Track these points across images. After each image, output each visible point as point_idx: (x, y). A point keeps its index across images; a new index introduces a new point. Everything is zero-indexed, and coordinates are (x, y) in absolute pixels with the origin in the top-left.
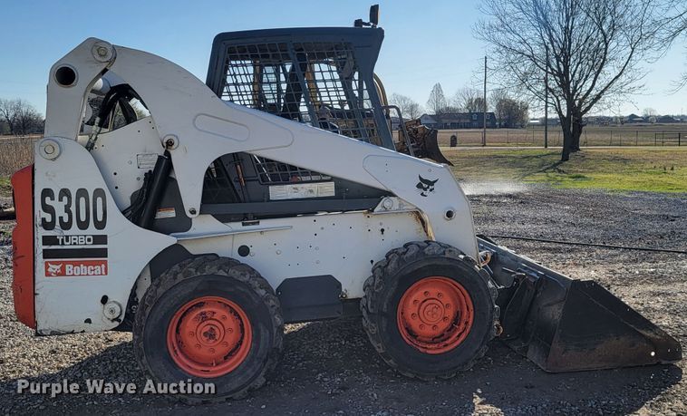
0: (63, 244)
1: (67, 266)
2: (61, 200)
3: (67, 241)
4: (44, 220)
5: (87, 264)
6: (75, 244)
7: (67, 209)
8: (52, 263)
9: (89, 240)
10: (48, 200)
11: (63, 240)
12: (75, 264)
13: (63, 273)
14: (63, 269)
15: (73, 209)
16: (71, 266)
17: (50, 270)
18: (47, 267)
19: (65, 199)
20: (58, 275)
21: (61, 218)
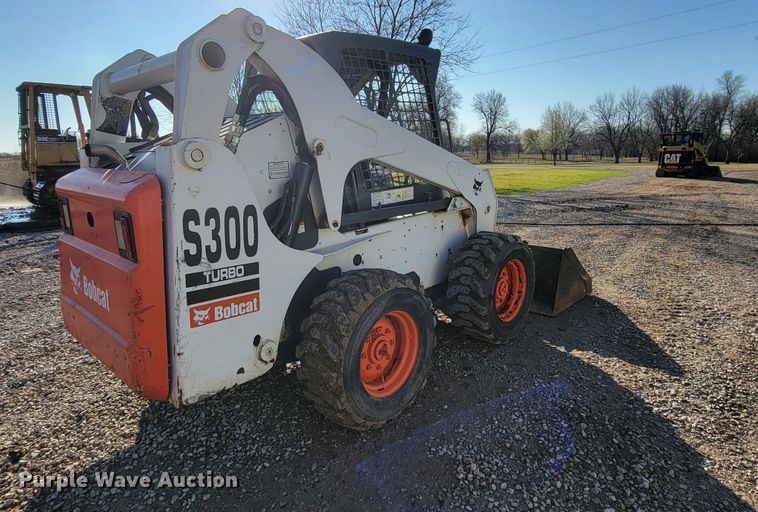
0: (211, 281)
1: (216, 309)
2: (207, 223)
3: (216, 277)
4: (187, 252)
5: (237, 302)
6: (224, 279)
7: (215, 236)
8: (198, 309)
9: (240, 271)
10: (192, 226)
11: (210, 276)
12: (226, 304)
13: (211, 320)
14: (212, 313)
15: (222, 234)
16: (221, 308)
17: (196, 318)
18: (192, 315)
19: (212, 221)
20: (206, 322)
21: (208, 248)
